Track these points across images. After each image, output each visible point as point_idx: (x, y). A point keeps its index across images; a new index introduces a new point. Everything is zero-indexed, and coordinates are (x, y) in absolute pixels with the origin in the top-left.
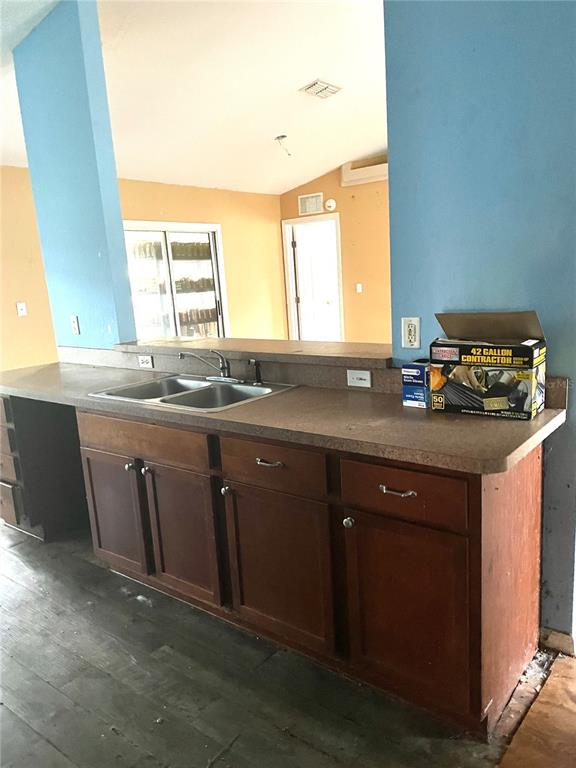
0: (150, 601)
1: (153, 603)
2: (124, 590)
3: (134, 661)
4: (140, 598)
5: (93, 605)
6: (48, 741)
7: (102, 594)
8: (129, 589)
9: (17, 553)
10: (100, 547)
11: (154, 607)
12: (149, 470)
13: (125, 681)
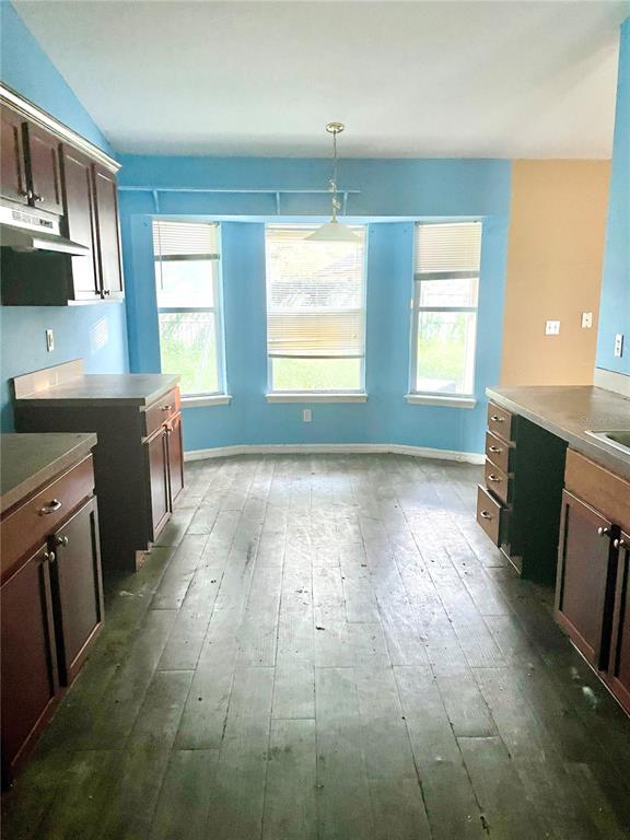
0: (596, 701)
1: (598, 704)
2: (574, 671)
3: (543, 758)
4: (586, 690)
5: (532, 669)
6: (420, 783)
7: (548, 662)
8: (580, 673)
9: (491, 576)
10: (561, 609)
11: (597, 710)
12: (624, 545)
13: (522, 774)
